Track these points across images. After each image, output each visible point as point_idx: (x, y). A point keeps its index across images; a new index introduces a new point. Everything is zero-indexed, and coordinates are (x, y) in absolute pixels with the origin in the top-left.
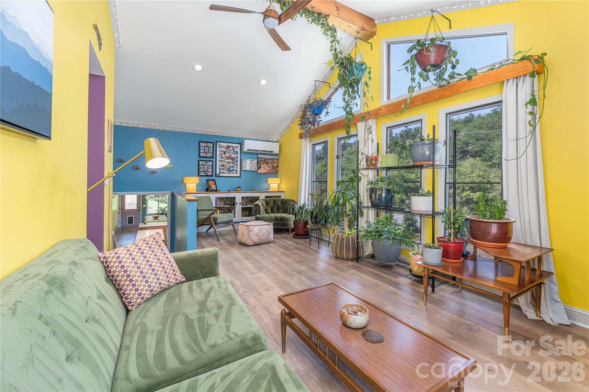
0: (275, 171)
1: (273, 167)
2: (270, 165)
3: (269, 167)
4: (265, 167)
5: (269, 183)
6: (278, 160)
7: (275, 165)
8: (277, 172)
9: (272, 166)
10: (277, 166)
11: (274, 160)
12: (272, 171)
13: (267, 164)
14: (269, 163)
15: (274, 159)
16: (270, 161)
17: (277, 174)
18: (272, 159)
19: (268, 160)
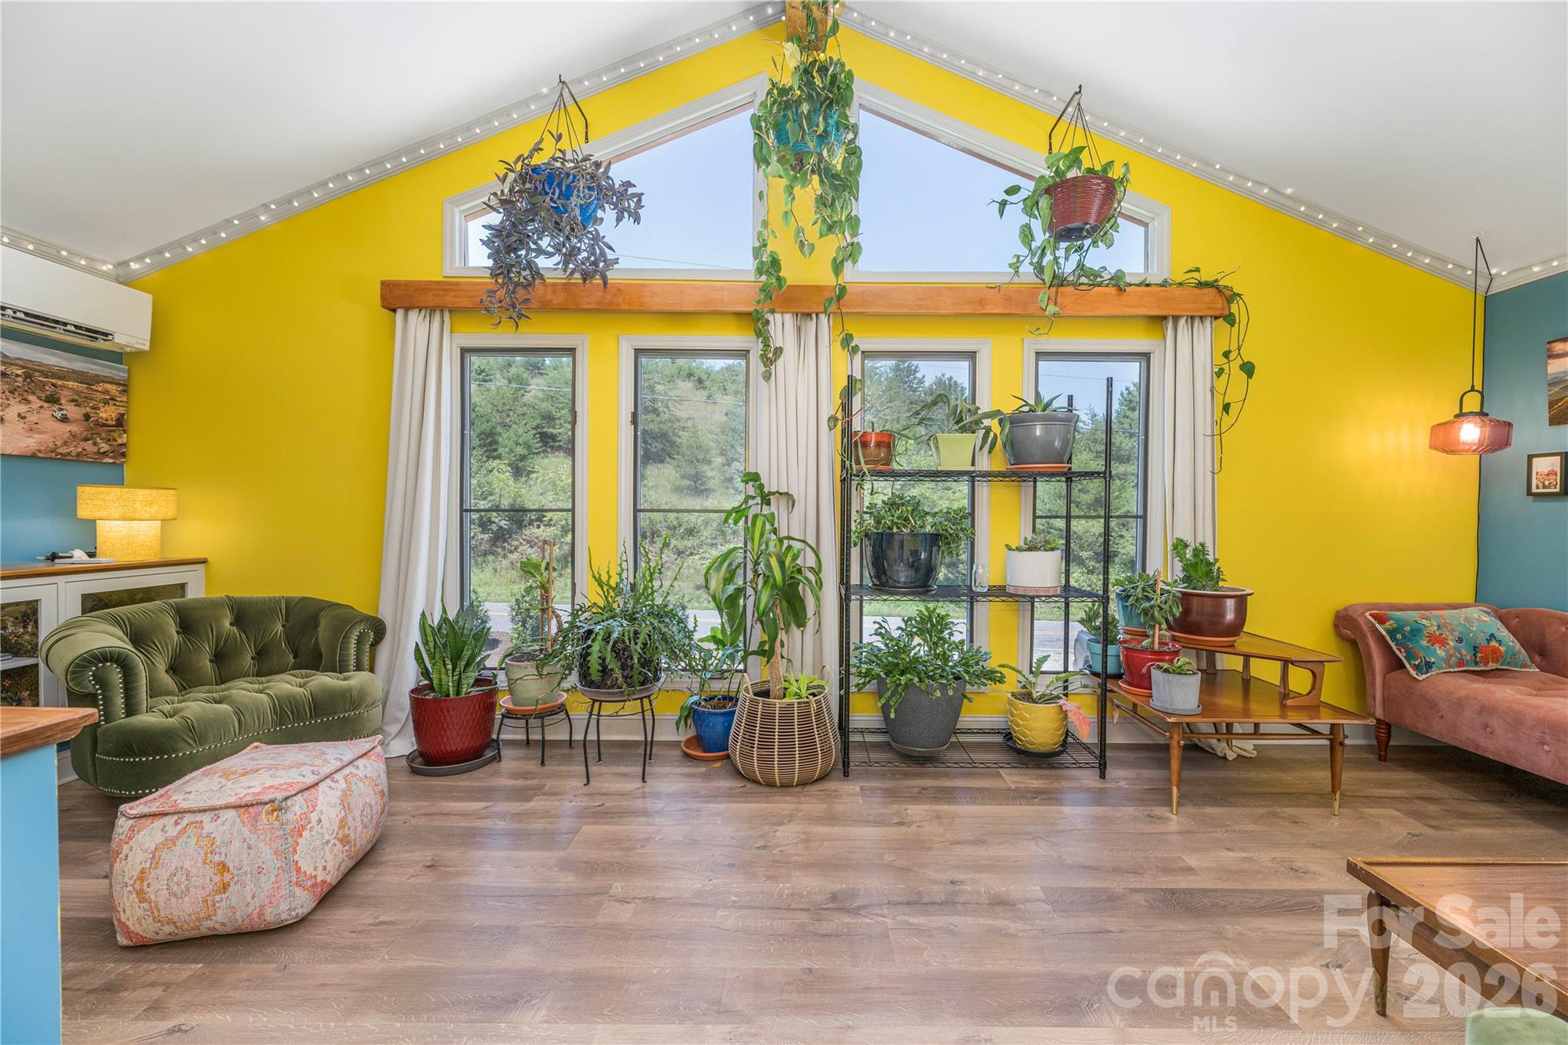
0: (105, 447)
1: (94, 427)
2: (71, 411)
3: (64, 419)
4: (34, 418)
5: (84, 511)
6: (125, 387)
7: (107, 413)
8: (123, 455)
9: (87, 417)
10: (120, 423)
11: (100, 387)
12: (89, 446)
13: (52, 400)
14: (64, 396)
15: (97, 379)
16: (71, 384)
17: (122, 465)
18: (89, 380)
19: (54, 376)
